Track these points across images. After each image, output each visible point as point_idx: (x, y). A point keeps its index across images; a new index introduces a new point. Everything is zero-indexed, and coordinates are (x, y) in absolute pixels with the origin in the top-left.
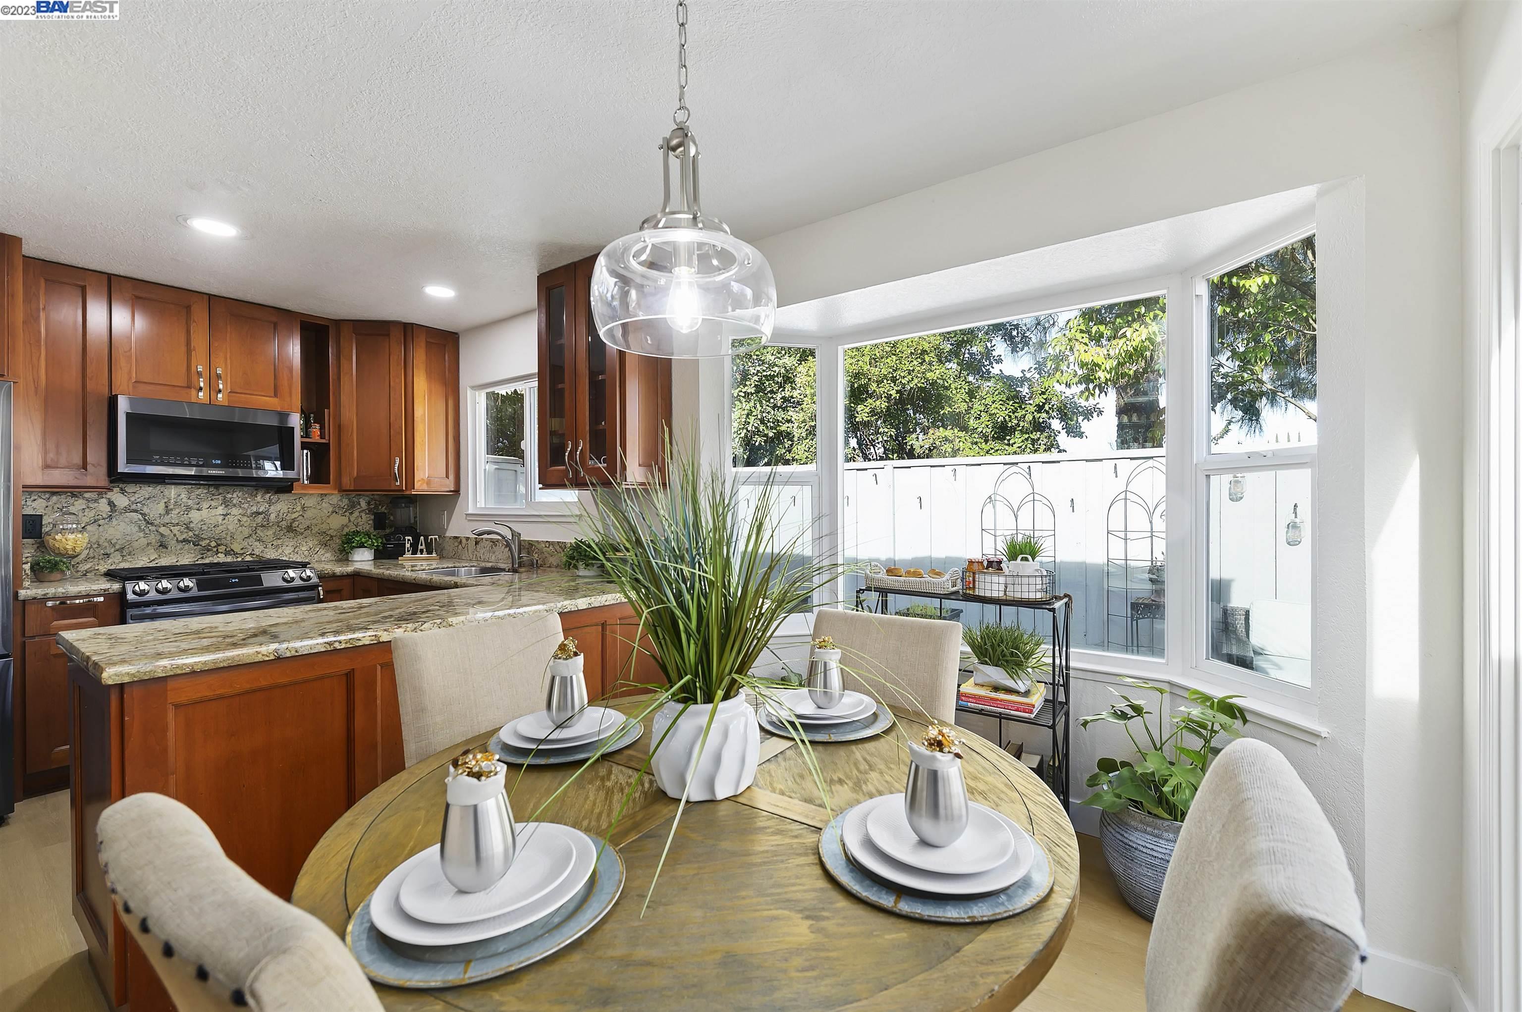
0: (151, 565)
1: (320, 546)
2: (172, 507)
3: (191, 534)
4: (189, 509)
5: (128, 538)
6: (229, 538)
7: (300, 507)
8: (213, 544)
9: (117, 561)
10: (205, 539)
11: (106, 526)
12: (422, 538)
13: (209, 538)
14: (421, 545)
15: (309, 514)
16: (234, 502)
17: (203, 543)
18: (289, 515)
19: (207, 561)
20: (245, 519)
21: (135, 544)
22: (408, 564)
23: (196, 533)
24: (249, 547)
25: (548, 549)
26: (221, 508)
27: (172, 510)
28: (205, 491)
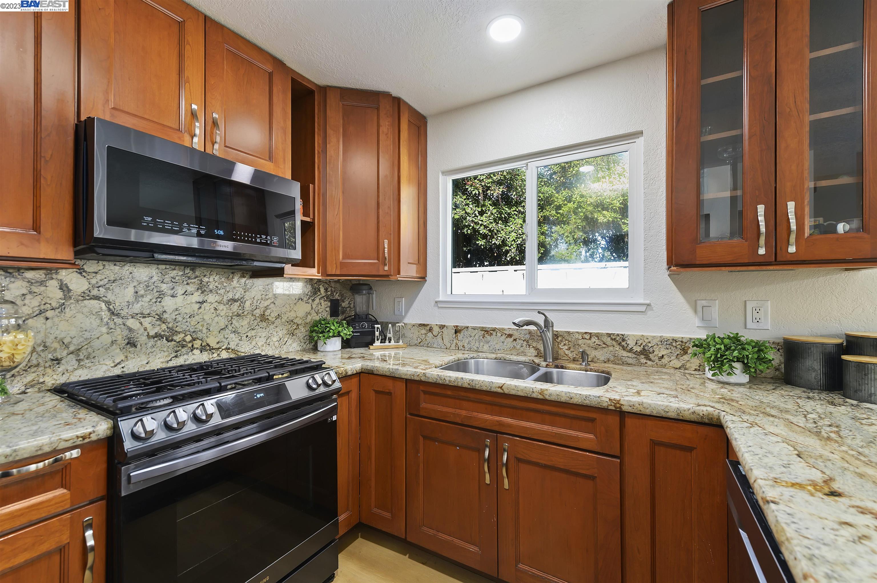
0: (117, 371)
1: (288, 336)
2: (142, 292)
3: (164, 326)
4: (161, 295)
5: (87, 335)
6: (205, 331)
8: (188, 338)
9: (70, 368)
10: (179, 333)
11: (56, 320)
12: (390, 325)
13: (185, 332)
14: (390, 333)
15: (279, 301)
16: (211, 287)
17: (178, 338)
18: (263, 302)
20: (221, 307)
21: (96, 344)
22: (378, 354)
23: (170, 325)
24: (224, 340)
25: (589, 342)
26: (197, 294)
27: (142, 296)
28: (181, 273)
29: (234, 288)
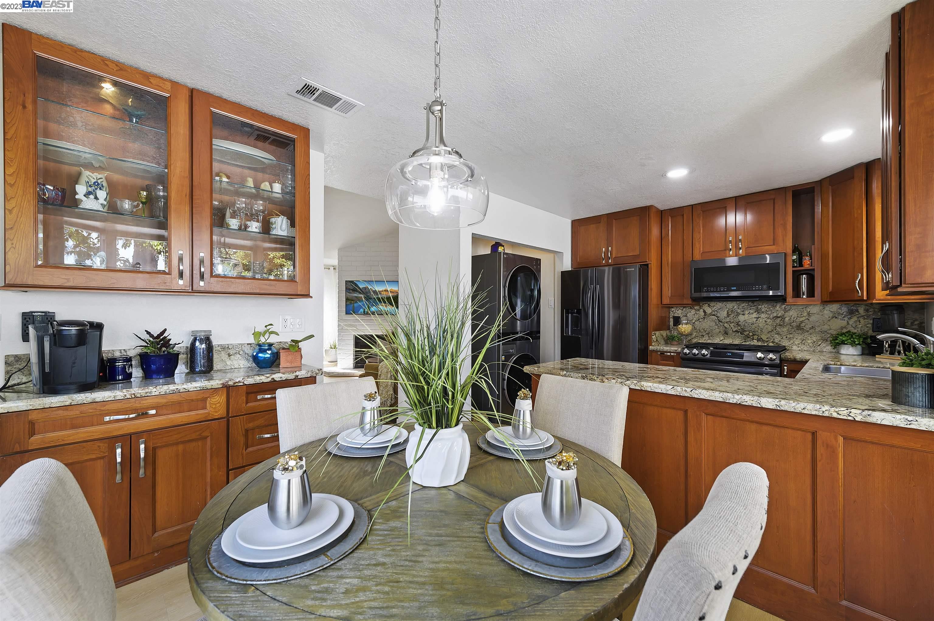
1: (822, 341)
2: (730, 313)
3: (739, 328)
4: (738, 314)
5: (711, 328)
6: (759, 331)
7: (806, 314)
8: (751, 334)
10: (747, 331)
11: (703, 322)
13: (749, 331)
14: (899, 347)
15: (813, 318)
16: (763, 310)
17: (746, 333)
18: (798, 318)
19: (747, 343)
20: (769, 320)
21: (714, 332)
23: (742, 327)
24: (771, 337)
26: (755, 314)
27: (730, 315)
28: (747, 304)
29: (777, 310)
